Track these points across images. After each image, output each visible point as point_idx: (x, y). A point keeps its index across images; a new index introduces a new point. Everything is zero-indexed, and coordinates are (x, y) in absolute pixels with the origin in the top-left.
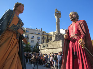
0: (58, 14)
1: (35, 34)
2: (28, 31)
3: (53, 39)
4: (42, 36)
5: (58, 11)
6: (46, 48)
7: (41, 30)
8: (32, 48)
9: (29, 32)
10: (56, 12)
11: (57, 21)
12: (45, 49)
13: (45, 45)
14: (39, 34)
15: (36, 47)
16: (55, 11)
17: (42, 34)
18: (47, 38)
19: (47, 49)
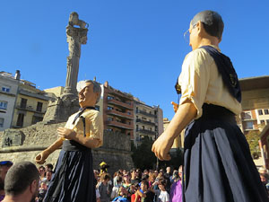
0: (79, 32)
3: (50, 114)
4: (19, 100)
5: (80, 22)
6: (14, 148)
10: (71, 24)
11: (71, 55)
12: (12, 151)
13: (13, 136)
16: (70, 20)
17: (19, 92)
18: (35, 109)
19: (18, 151)
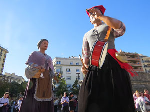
1: (72, 64)
2: (60, 62)
7: (80, 58)
8: (69, 89)
9: (61, 64)
14: (77, 65)
15: (76, 86)
